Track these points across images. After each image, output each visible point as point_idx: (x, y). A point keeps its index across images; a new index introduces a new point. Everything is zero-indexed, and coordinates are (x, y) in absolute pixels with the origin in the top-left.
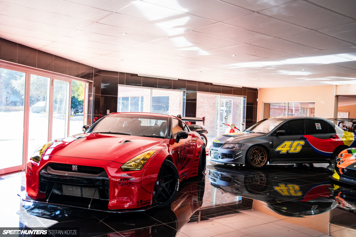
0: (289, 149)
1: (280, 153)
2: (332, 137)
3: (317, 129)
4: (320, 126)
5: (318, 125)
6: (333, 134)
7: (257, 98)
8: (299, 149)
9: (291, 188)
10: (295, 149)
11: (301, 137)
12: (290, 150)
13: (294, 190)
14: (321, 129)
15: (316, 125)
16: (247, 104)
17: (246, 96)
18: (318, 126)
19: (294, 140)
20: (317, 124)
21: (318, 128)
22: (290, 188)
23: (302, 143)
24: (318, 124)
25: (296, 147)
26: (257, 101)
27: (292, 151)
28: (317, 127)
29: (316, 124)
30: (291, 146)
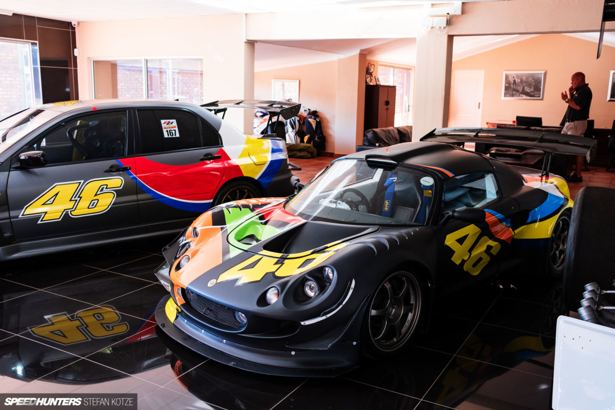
0: (70, 205)
1: (39, 222)
2: (209, 157)
3: (166, 135)
4: (177, 129)
5: (170, 125)
6: (213, 150)
7: (75, 47)
8: (106, 202)
9: (90, 320)
10: (93, 204)
11: (112, 167)
12: (74, 208)
13: (102, 324)
14: (178, 135)
15: (163, 126)
16: (42, 63)
17: (37, 42)
18: (170, 128)
19: (87, 177)
20: (167, 121)
21: (169, 132)
22: (87, 320)
23: (117, 182)
24: (171, 121)
25: (97, 197)
26: (76, 54)
27: (82, 210)
28: (164, 131)
29: (163, 121)
30: (77, 197)
